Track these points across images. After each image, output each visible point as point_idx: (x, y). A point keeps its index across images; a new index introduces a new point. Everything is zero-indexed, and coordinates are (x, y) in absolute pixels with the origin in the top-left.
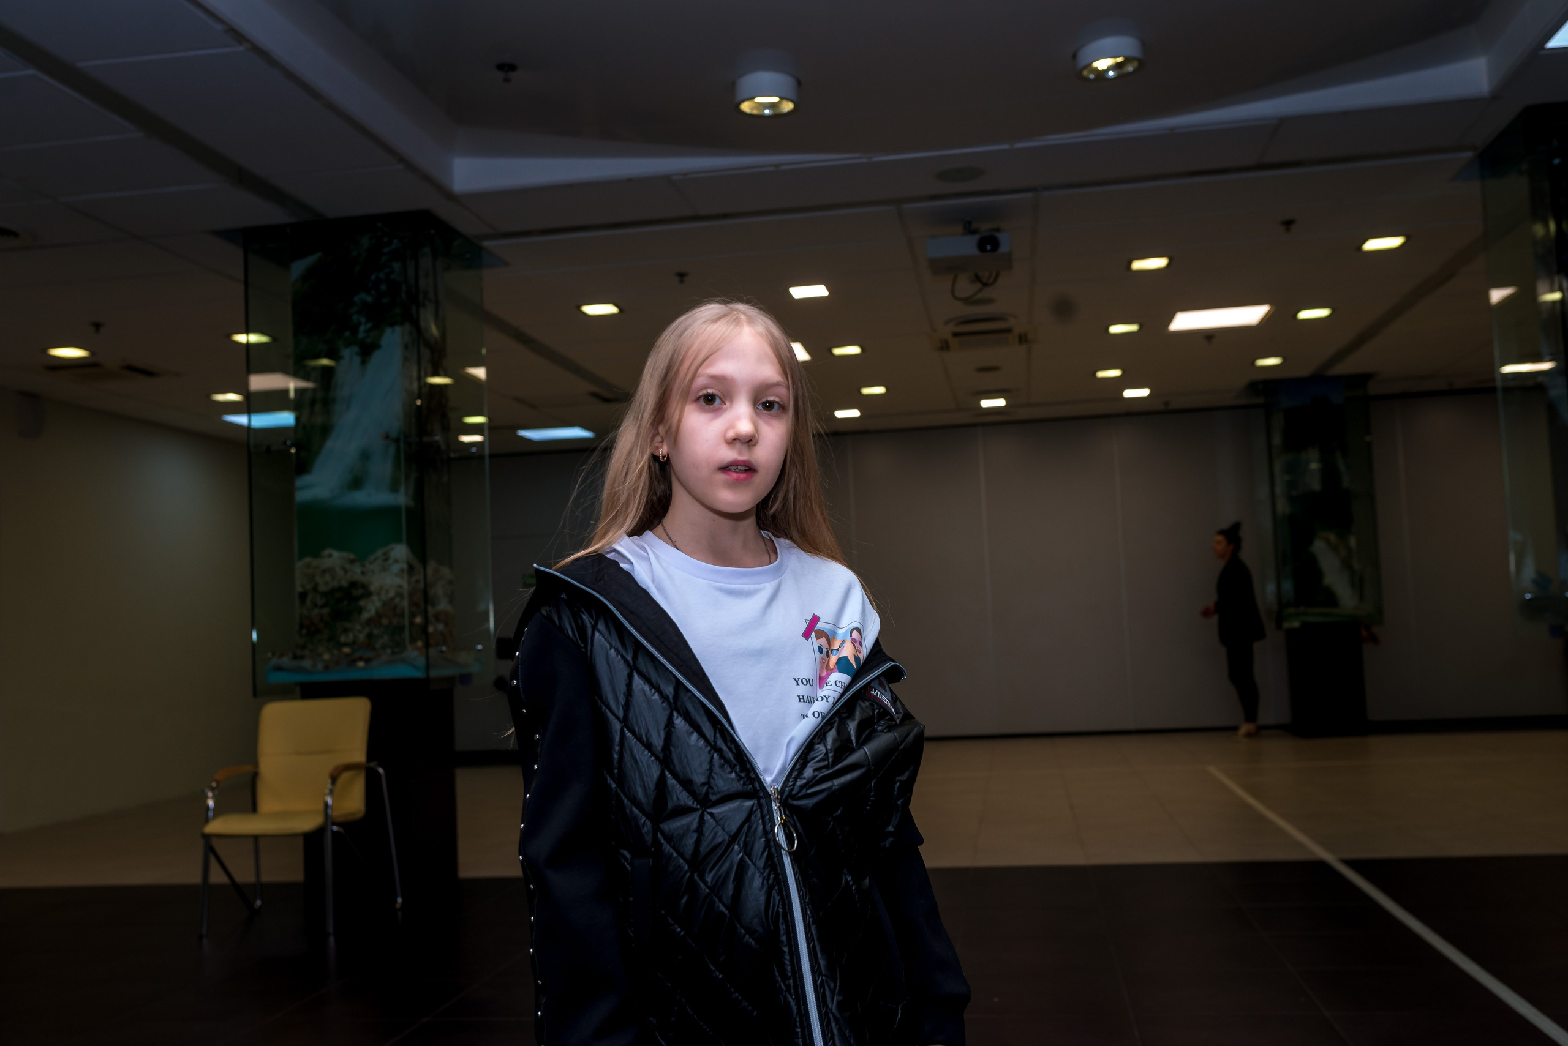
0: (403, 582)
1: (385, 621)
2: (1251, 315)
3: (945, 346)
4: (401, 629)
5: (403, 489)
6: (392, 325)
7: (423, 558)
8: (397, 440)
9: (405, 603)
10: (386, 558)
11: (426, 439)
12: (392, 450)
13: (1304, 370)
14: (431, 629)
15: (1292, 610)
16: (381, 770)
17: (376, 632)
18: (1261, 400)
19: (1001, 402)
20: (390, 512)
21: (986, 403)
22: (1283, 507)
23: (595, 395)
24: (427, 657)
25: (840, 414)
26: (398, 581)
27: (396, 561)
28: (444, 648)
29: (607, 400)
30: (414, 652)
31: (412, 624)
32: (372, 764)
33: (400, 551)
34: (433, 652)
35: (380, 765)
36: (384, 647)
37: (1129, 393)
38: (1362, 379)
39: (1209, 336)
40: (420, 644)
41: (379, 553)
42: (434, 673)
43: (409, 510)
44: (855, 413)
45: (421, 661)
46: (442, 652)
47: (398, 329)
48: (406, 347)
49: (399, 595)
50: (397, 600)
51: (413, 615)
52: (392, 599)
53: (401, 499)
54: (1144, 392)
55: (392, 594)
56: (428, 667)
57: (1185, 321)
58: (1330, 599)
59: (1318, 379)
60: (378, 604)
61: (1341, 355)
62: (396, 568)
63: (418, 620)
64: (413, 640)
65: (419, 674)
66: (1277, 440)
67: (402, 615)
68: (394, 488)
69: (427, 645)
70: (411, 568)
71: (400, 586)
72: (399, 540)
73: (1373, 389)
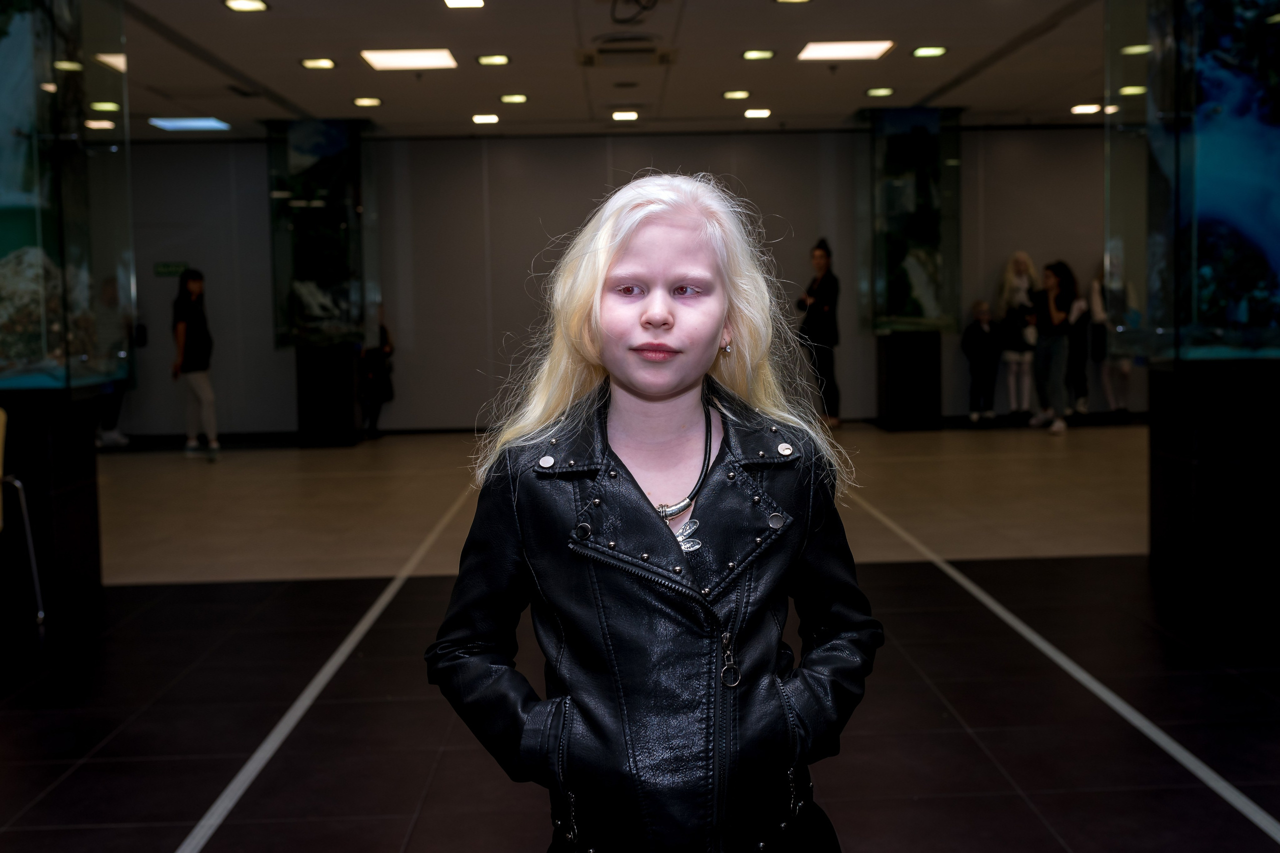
0: (40, 289)
1: (19, 328)
2: (873, 50)
3: (589, 61)
4: (37, 337)
5: (36, 189)
6: (22, 10)
7: (62, 263)
8: (29, 137)
9: (42, 310)
10: (19, 261)
11: (62, 137)
12: (23, 148)
13: (908, 102)
14: (70, 336)
15: (884, 319)
16: (18, 484)
17: (10, 339)
18: (867, 125)
19: (632, 116)
20: (21, 214)
21: (618, 116)
22: (881, 225)
23: (234, 89)
24: (68, 367)
25: (479, 119)
26: (33, 286)
27: (31, 266)
28: (84, 357)
29: (245, 94)
30: (53, 361)
31: (49, 332)
32: (9, 478)
33: (35, 256)
34: (74, 361)
35: (17, 478)
36: (19, 355)
37: (751, 114)
38: (955, 112)
39: (833, 66)
40: (58, 352)
41: (11, 256)
42: (75, 383)
43: (44, 213)
44: (493, 119)
45: (61, 372)
46: (83, 362)
47: (28, 17)
48: (38, 35)
49: (35, 301)
50: (33, 307)
51: (50, 322)
52: (26, 306)
53: (35, 200)
54: (764, 113)
55: (26, 300)
56: (68, 378)
57: (815, 52)
58: (917, 310)
59: (919, 110)
60: (11, 310)
61: (943, 90)
62: (30, 273)
63: (56, 327)
64: (51, 348)
65: (58, 384)
66: (879, 163)
67: (38, 322)
68: (27, 188)
69: (67, 354)
70: (47, 275)
71: (35, 292)
72: (33, 244)
73: (965, 120)
